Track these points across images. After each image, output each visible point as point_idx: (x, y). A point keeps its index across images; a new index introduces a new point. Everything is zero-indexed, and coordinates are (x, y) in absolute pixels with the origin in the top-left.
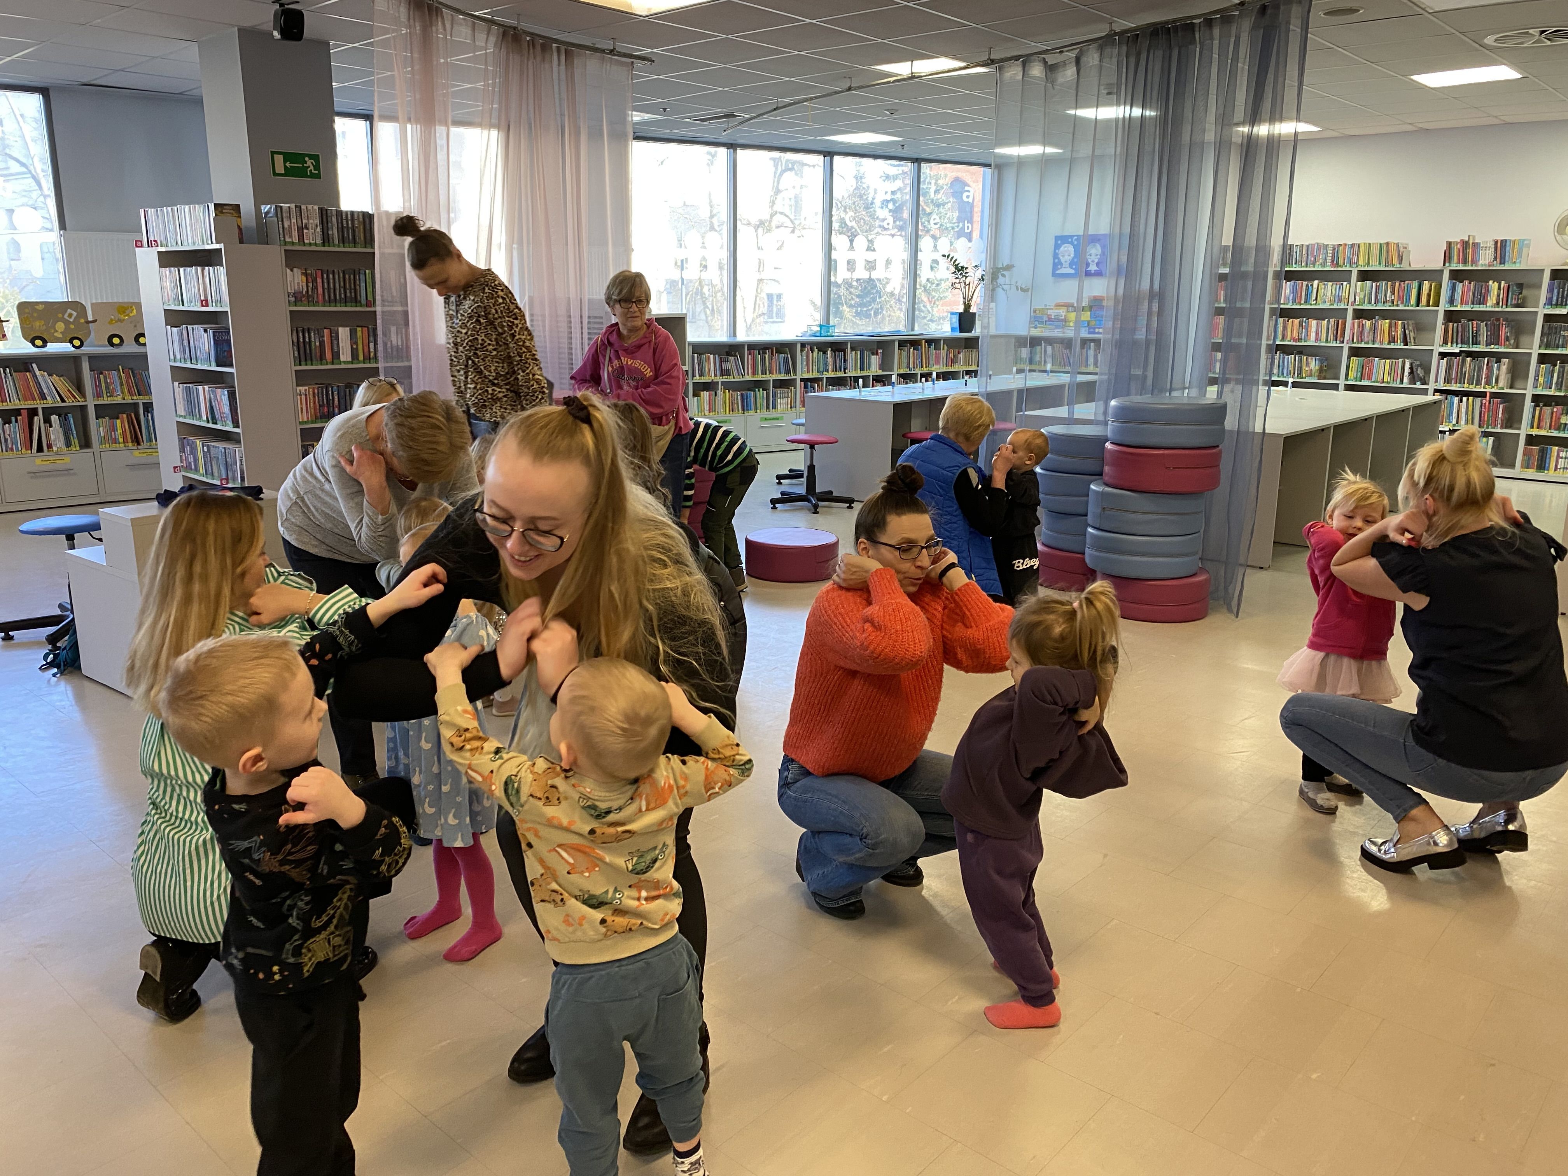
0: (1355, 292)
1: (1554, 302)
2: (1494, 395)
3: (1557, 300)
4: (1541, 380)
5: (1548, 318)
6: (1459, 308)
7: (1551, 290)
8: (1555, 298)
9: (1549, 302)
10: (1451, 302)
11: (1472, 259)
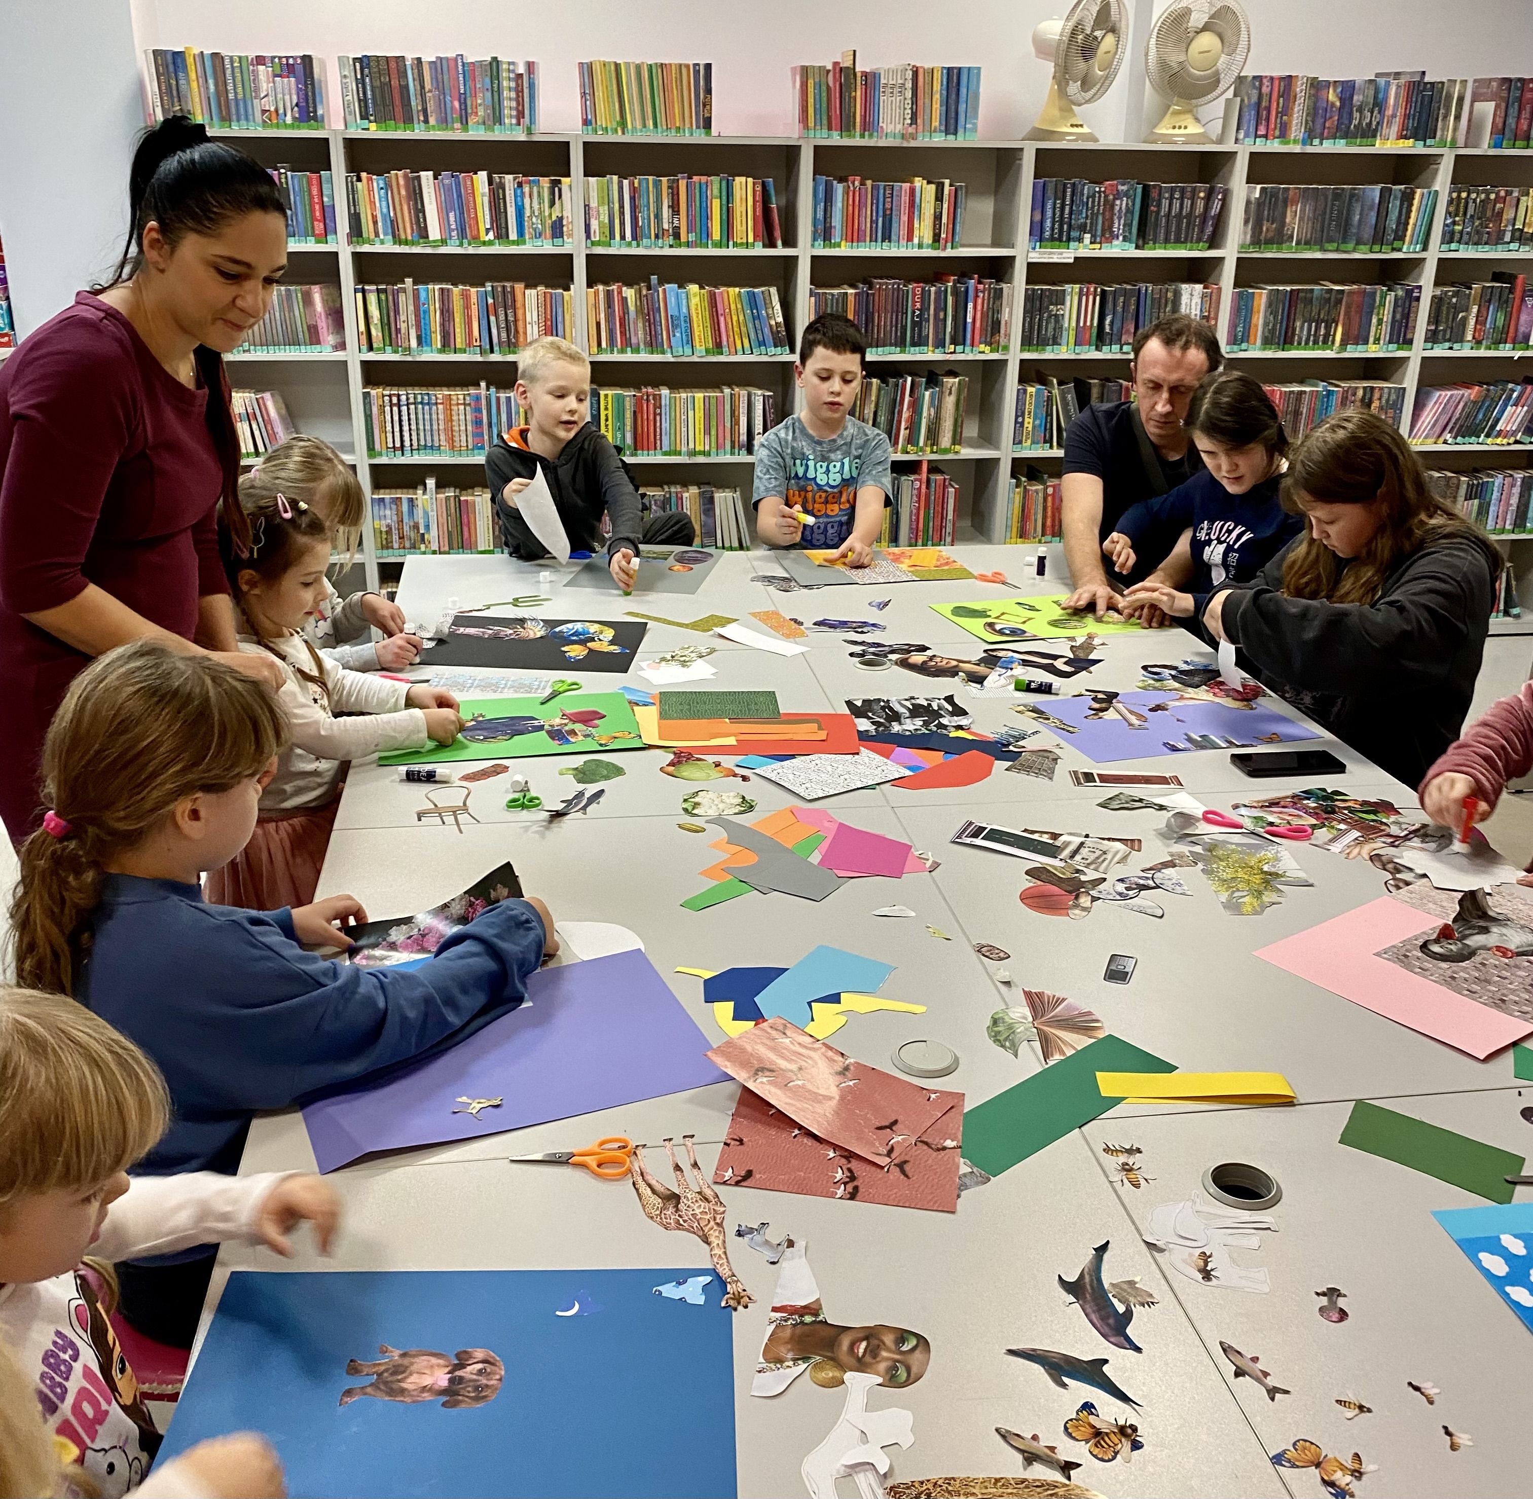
0: (587, 206)
1: (1047, 234)
2: (934, 467)
3: (1053, 229)
4: (1029, 423)
5: (1036, 272)
6: (845, 250)
7: (1039, 203)
8: (1048, 223)
9: (1037, 233)
10: (824, 233)
11: (864, 117)
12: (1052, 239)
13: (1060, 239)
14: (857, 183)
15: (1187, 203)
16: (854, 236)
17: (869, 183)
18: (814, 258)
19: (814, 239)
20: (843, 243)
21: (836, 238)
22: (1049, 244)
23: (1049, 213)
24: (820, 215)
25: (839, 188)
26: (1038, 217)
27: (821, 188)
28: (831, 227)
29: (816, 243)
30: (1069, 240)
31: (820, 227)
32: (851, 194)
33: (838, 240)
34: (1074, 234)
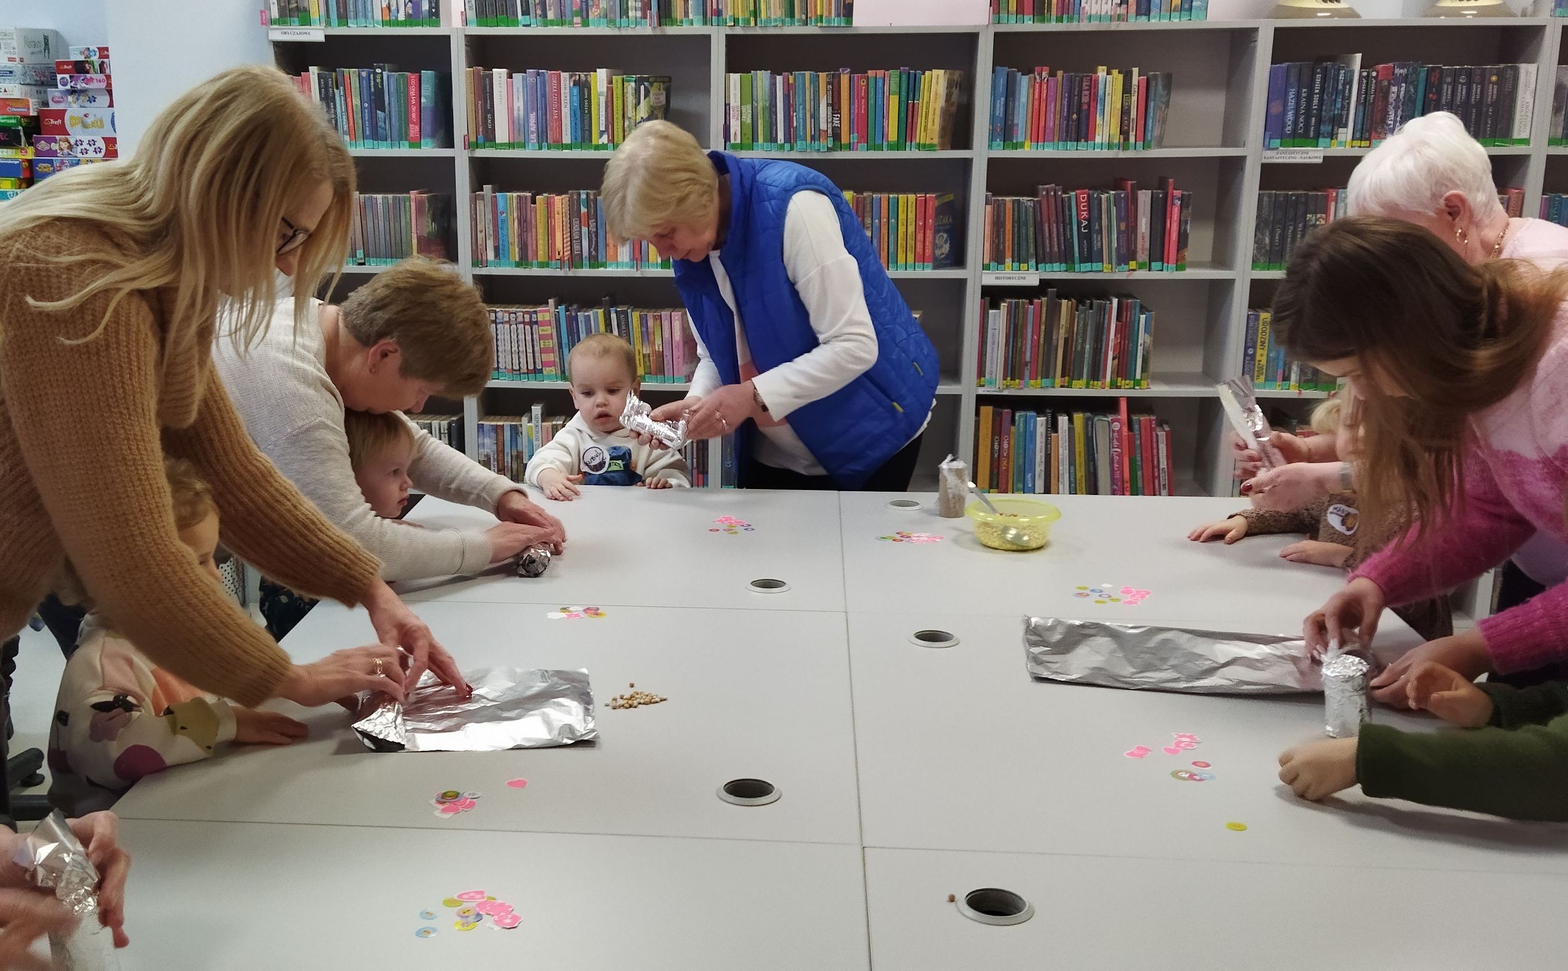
0: (727, 105)
3: (1295, 122)
4: (1262, 355)
5: (1275, 175)
6: (1029, 151)
7: (1276, 92)
8: (1290, 116)
9: (1274, 130)
10: (1004, 132)
12: (1294, 134)
13: (1306, 135)
14: (1044, 74)
15: (1476, 89)
16: (1038, 136)
17: (1060, 73)
18: (992, 162)
19: (992, 139)
20: (1027, 143)
21: (1020, 136)
22: (1290, 141)
23: (1291, 103)
24: (1000, 111)
25: (1024, 82)
26: (1277, 108)
27: (1002, 81)
28: (1012, 125)
29: (994, 143)
30: (1318, 135)
31: (999, 125)
32: (1037, 86)
33: (1020, 139)
34: (1325, 128)
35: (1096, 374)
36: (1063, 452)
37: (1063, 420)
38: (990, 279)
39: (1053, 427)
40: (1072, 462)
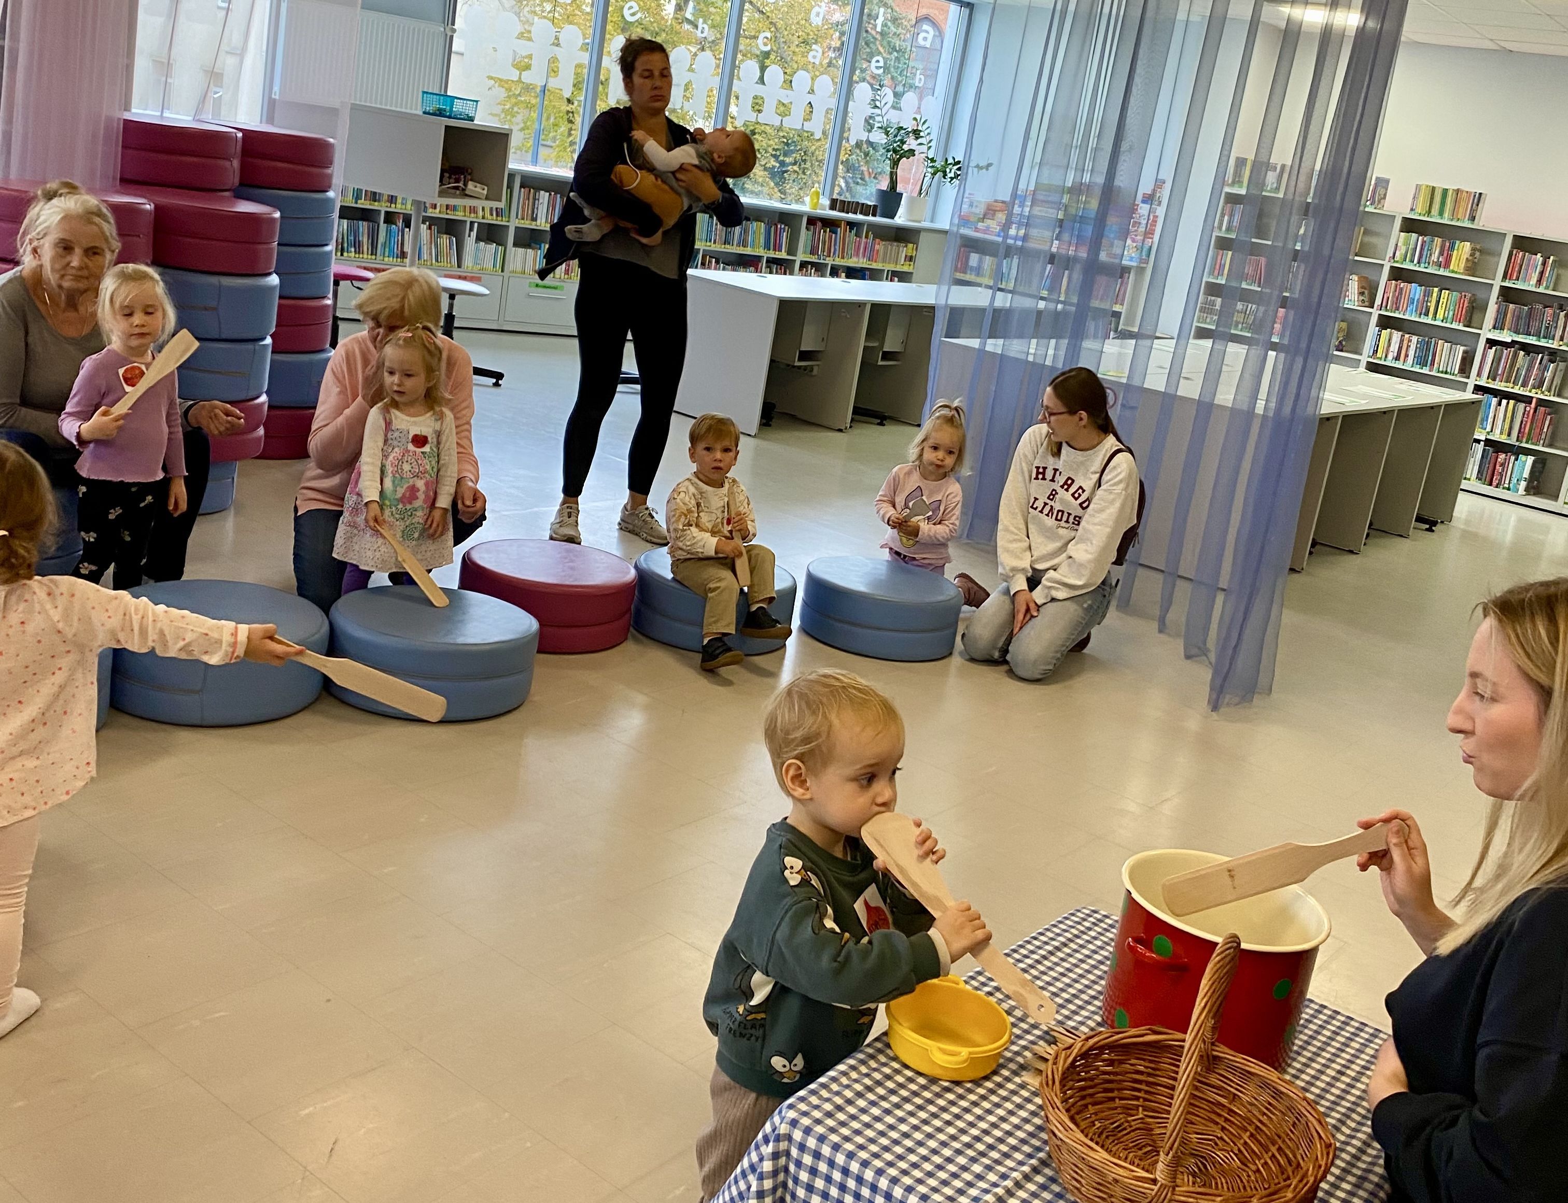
0: (1397, 245)
10: (1506, 275)
18: (1502, 287)
19: (1503, 278)
29: (1504, 280)
33: (1516, 280)
35: (1524, 385)
36: (1501, 415)
37: (1504, 402)
38: (1491, 336)
39: (1500, 404)
40: (1504, 421)
